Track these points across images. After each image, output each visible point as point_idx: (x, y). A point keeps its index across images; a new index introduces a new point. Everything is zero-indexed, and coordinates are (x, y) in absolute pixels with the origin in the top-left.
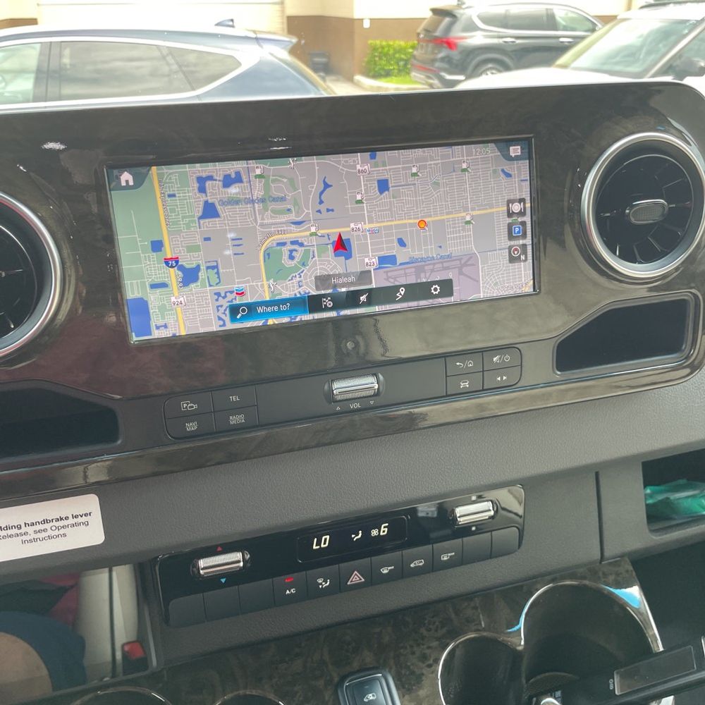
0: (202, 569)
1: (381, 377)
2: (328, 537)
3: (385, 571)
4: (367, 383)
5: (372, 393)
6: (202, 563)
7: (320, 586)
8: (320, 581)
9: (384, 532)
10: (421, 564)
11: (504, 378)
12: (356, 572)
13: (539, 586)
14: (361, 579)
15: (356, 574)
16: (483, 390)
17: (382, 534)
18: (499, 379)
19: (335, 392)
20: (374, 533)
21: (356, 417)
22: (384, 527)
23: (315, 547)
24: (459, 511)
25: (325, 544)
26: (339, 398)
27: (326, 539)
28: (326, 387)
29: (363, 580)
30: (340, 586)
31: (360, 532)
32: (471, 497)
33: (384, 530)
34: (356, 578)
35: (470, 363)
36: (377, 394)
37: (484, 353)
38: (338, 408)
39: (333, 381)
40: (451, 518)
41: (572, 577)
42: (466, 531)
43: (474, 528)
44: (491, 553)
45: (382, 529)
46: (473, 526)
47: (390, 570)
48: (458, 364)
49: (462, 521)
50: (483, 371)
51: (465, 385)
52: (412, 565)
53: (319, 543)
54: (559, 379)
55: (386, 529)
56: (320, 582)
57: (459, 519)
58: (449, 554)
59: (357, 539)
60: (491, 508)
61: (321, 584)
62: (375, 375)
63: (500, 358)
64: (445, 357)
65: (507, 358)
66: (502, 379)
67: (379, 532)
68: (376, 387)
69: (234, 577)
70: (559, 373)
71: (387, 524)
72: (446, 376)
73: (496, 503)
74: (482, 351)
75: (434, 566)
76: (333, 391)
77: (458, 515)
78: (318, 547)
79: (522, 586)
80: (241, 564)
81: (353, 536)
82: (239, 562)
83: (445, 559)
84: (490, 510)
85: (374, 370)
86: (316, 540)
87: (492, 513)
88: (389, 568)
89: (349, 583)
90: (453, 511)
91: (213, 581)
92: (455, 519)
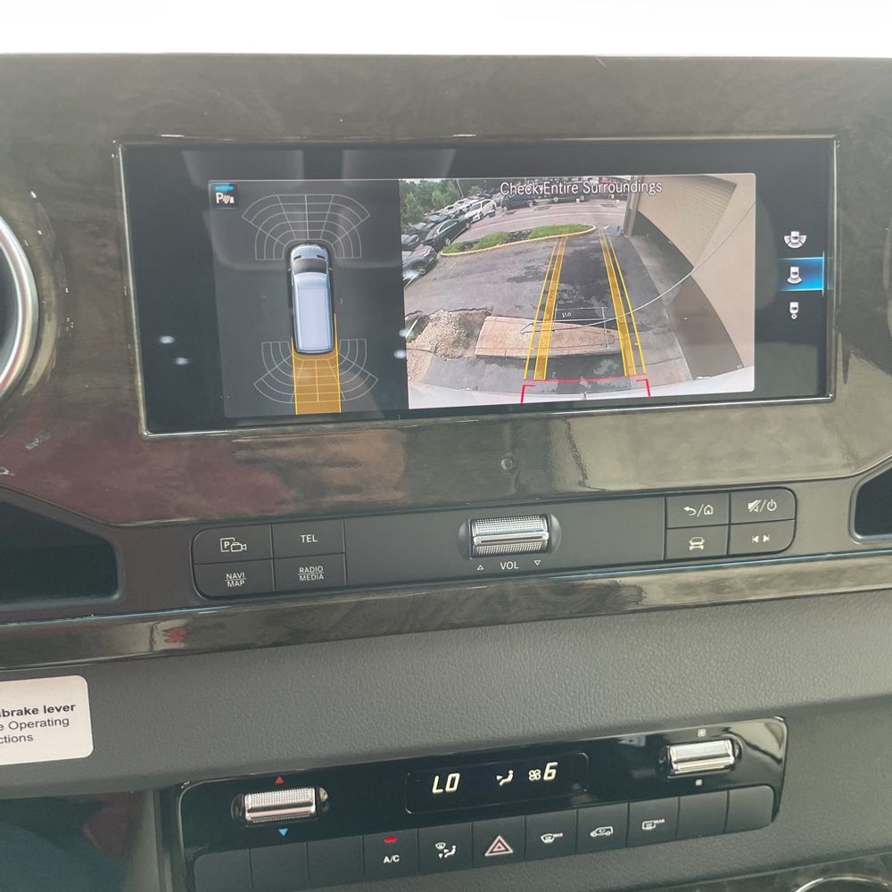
0: (250, 811)
1: (554, 520)
2: (457, 776)
3: (548, 839)
4: (532, 530)
5: (537, 546)
6: (251, 800)
7: (441, 855)
8: (440, 846)
9: (549, 775)
10: (608, 834)
11: (766, 539)
12: (499, 837)
13: (800, 880)
14: (507, 850)
15: (499, 841)
16: (728, 556)
17: (546, 778)
18: (756, 539)
19: (475, 540)
20: (534, 775)
21: (510, 586)
22: (551, 768)
23: (435, 790)
24: (676, 752)
25: (452, 786)
26: (481, 550)
27: (453, 780)
28: (462, 530)
29: (511, 851)
30: (472, 856)
31: (511, 772)
32: (696, 732)
33: (550, 773)
34: (500, 847)
35: (709, 509)
36: (546, 549)
37: (733, 494)
38: (480, 568)
39: (473, 521)
40: (661, 762)
41: (856, 868)
42: (686, 785)
43: (699, 782)
44: (725, 825)
45: (547, 771)
46: (698, 778)
47: (556, 839)
48: (687, 509)
49: (680, 768)
50: (730, 524)
51: (697, 545)
52: (593, 834)
53: (442, 785)
54: (858, 549)
55: (554, 771)
56: (441, 848)
57: (674, 766)
58: (656, 822)
59: (505, 784)
60: (730, 752)
61: (442, 851)
62: (545, 517)
63: (760, 505)
64: (666, 496)
65: (772, 505)
66: (761, 540)
67: (542, 774)
68: (546, 537)
69: (300, 828)
70: (859, 537)
71: (556, 764)
72: (666, 528)
73: (738, 744)
74: (729, 490)
75: (628, 838)
76: (472, 538)
77: (674, 759)
78: (441, 791)
79: (773, 877)
80: (313, 809)
81: (499, 778)
82: (309, 804)
83: (649, 828)
84: (728, 755)
85: (543, 509)
86: (437, 778)
87: (731, 760)
88: (555, 836)
89: (487, 854)
90: (666, 753)
91: (266, 832)
92: (668, 765)
